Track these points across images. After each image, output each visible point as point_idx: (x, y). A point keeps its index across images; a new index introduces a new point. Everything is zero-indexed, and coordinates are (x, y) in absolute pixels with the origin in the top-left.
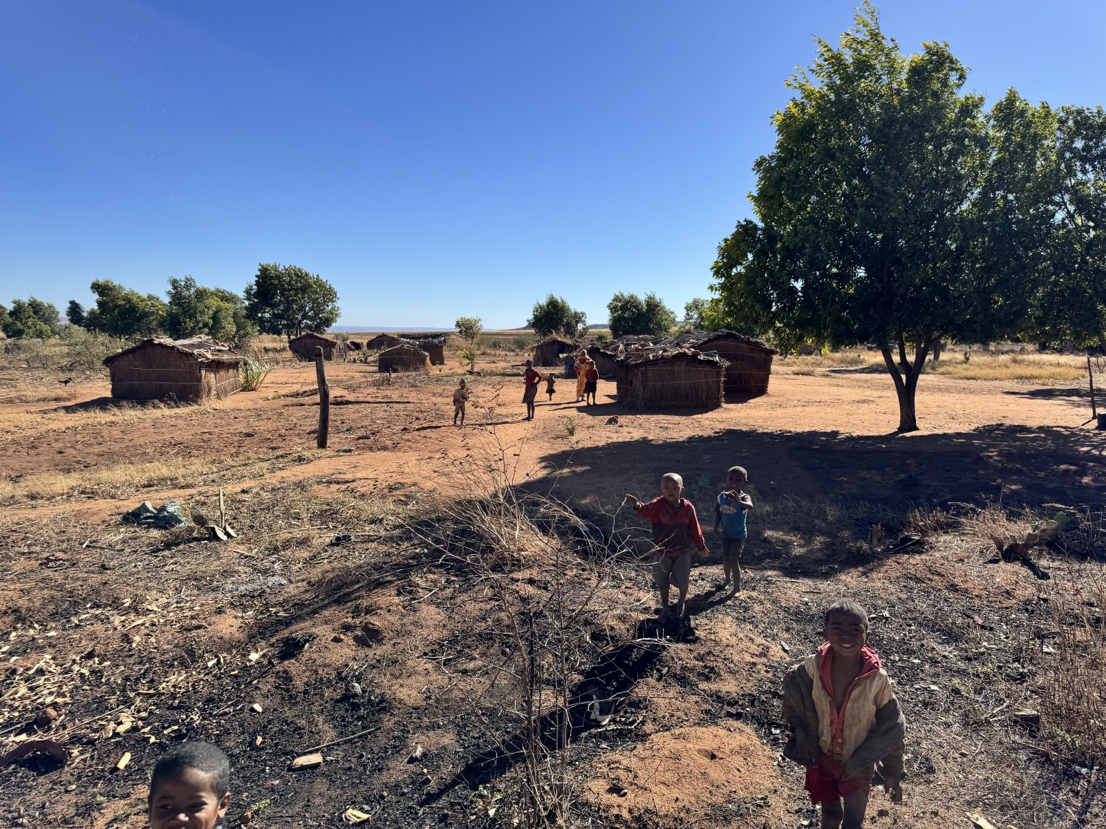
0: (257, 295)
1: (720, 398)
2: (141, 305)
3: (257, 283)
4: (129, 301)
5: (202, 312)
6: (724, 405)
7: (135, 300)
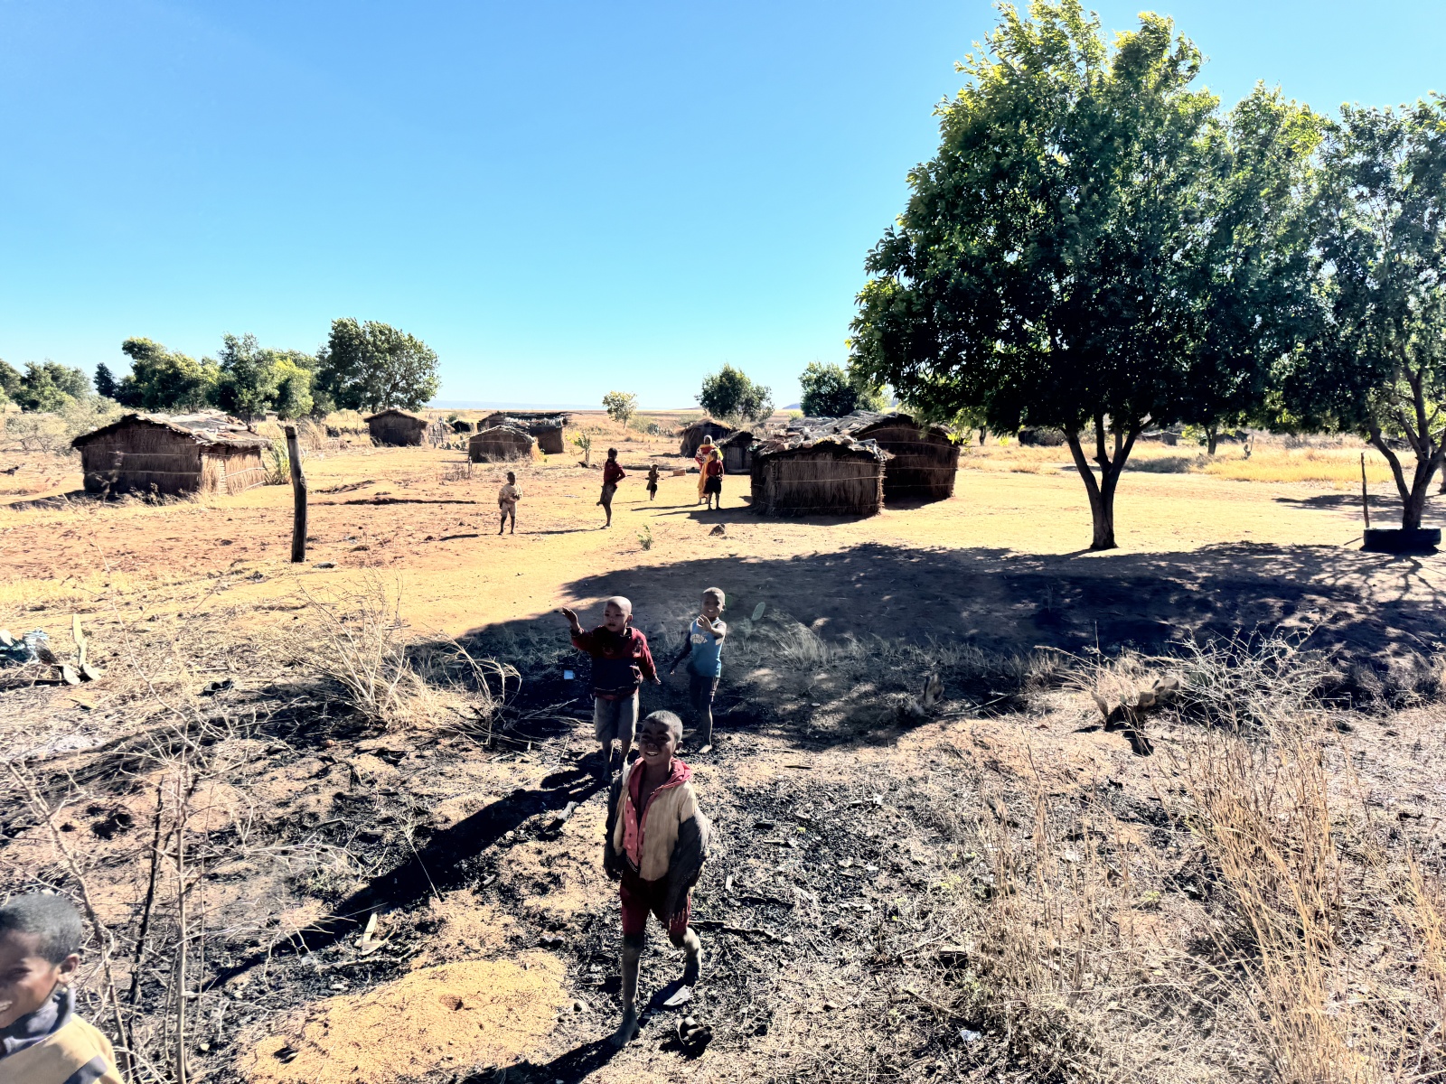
0: (332, 359)
1: (876, 502)
2: (186, 371)
3: (332, 345)
4: (172, 364)
5: (264, 381)
6: (883, 511)
7: (180, 364)
